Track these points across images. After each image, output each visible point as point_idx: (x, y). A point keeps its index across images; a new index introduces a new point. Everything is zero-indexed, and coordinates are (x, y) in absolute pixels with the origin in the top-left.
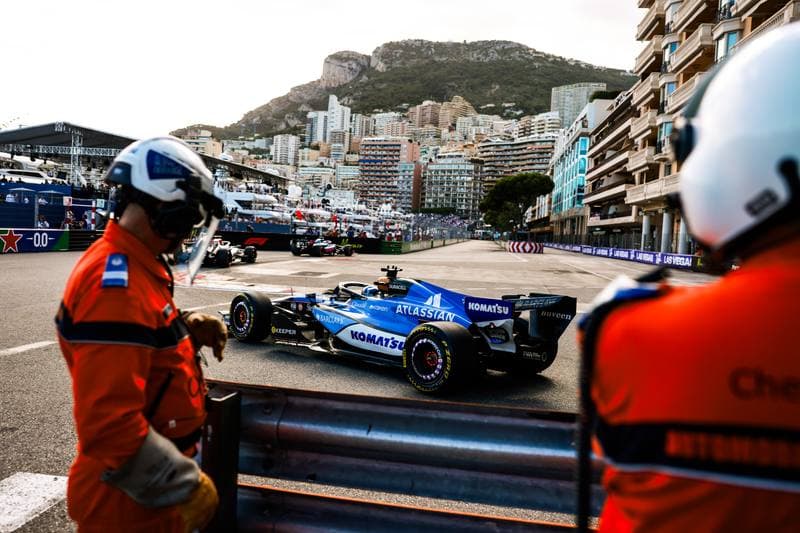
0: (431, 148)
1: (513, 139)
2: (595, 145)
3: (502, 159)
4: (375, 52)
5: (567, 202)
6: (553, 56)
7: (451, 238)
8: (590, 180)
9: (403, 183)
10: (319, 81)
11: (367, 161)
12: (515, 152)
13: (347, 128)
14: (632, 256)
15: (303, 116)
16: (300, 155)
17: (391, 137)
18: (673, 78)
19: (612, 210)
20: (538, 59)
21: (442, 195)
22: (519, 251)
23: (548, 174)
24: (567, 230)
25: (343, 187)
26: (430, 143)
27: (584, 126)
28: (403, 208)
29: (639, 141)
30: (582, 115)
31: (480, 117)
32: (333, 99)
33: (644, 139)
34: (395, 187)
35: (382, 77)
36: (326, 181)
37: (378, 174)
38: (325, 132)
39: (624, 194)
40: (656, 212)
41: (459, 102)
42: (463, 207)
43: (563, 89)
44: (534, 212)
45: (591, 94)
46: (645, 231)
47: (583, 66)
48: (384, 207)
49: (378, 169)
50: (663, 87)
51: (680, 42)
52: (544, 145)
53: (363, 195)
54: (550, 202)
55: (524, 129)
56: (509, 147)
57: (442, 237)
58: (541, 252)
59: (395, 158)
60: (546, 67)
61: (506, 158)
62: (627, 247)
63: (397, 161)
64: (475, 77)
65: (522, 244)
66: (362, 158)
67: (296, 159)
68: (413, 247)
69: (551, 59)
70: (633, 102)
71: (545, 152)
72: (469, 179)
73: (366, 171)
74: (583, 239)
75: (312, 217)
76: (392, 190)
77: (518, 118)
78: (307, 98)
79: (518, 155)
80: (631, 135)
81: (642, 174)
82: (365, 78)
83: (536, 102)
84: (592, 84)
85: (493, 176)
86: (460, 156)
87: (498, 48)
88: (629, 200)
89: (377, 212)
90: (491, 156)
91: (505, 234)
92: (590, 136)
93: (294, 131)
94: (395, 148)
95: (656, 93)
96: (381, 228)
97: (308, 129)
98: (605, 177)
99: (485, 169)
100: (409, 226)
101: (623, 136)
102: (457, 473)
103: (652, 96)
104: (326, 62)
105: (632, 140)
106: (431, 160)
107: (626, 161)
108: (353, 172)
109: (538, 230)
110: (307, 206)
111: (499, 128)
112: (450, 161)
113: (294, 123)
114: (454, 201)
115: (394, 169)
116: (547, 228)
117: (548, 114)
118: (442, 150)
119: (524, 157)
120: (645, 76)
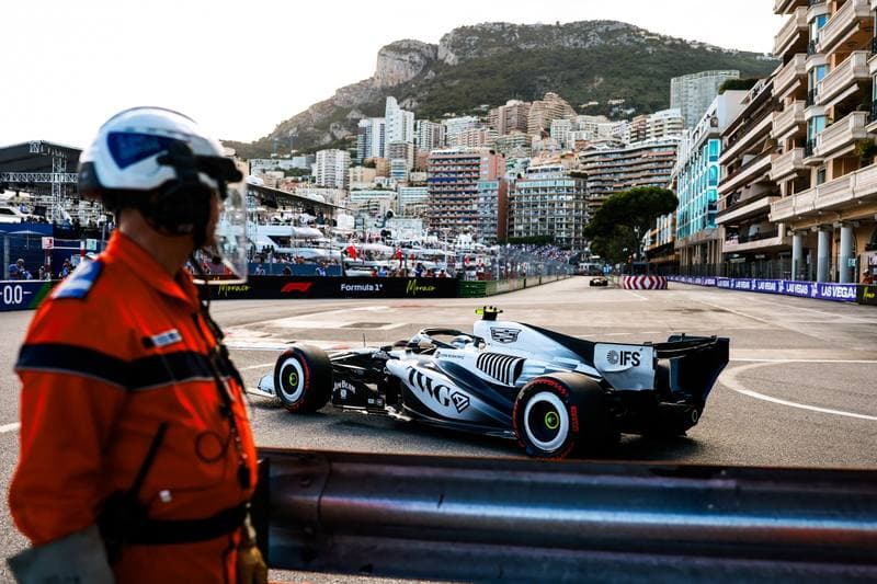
0: (520, 161)
1: (624, 146)
2: (727, 148)
3: (611, 170)
4: (443, 40)
5: (696, 222)
6: (671, 39)
7: (549, 274)
8: (724, 193)
9: (484, 206)
10: (372, 79)
11: (438, 180)
12: (627, 162)
13: (410, 138)
14: (781, 288)
15: (353, 126)
16: (351, 175)
17: (466, 149)
18: (823, 60)
19: (753, 231)
20: (651, 42)
21: (536, 220)
22: (637, 288)
23: (670, 187)
24: (697, 259)
25: (408, 214)
26: (518, 155)
27: (713, 125)
28: (487, 239)
29: (783, 141)
30: (710, 112)
31: (580, 119)
32: (391, 102)
33: (790, 139)
34: (475, 212)
35: (454, 71)
36: (385, 207)
37: (452, 196)
38: (382, 145)
39: (767, 210)
40: (809, 230)
41: (553, 100)
42: (563, 235)
43: (684, 78)
44: (654, 237)
45: (720, 84)
46: (796, 255)
47: (709, 49)
48: (462, 237)
49: (453, 189)
50: (812, 71)
51: (830, 14)
52: (663, 152)
53: (434, 224)
54: (674, 224)
55: (637, 131)
56: (620, 156)
57: (537, 274)
58: (664, 287)
59: (474, 175)
60: (662, 52)
61: (616, 170)
62: (774, 277)
63: (476, 178)
64: (573, 68)
65: (640, 278)
66: (430, 176)
67: (346, 180)
68: (500, 287)
69: (667, 43)
70: (774, 92)
71: (666, 161)
72: (570, 198)
73: (438, 193)
74: (718, 270)
75: (369, 255)
76: (471, 216)
77: (629, 118)
78: (357, 101)
79: (631, 166)
80: (774, 134)
81: (789, 183)
82: (431, 74)
83: (650, 98)
84: (721, 72)
85: (600, 194)
86: (557, 169)
87: (600, 30)
88: (774, 216)
89: (452, 246)
90: (596, 168)
91: (618, 266)
92: (721, 138)
93: (342, 145)
94: (472, 163)
95: (803, 79)
96: (458, 265)
97: (360, 142)
98: (743, 189)
99: (589, 185)
100: (493, 261)
101: (762, 136)
102: (559, 554)
103: (798, 84)
104: (381, 54)
105: (775, 140)
106: (519, 176)
107: (768, 167)
108: (421, 194)
109: (660, 260)
110: (363, 240)
111: (605, 132)
112: (544, 176)
113: (342, 134)
114: (551, 227)
115: (473, 188)
116: (671, 258)
117: (667, 111)
118: (534, 163)
119: (639, 168)
120: (787, 58)
